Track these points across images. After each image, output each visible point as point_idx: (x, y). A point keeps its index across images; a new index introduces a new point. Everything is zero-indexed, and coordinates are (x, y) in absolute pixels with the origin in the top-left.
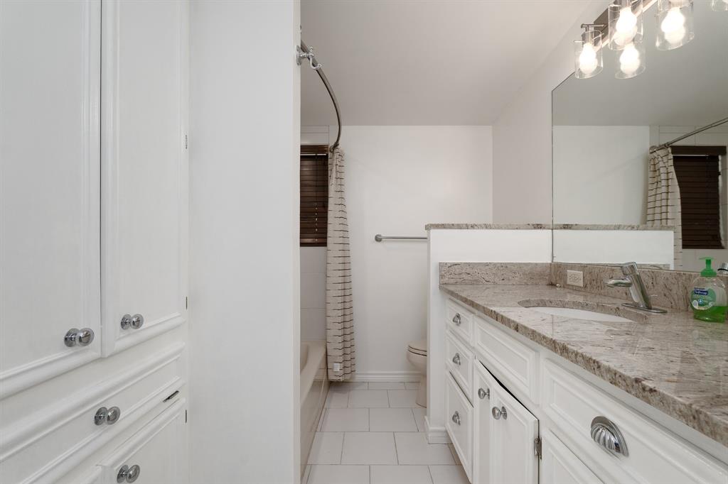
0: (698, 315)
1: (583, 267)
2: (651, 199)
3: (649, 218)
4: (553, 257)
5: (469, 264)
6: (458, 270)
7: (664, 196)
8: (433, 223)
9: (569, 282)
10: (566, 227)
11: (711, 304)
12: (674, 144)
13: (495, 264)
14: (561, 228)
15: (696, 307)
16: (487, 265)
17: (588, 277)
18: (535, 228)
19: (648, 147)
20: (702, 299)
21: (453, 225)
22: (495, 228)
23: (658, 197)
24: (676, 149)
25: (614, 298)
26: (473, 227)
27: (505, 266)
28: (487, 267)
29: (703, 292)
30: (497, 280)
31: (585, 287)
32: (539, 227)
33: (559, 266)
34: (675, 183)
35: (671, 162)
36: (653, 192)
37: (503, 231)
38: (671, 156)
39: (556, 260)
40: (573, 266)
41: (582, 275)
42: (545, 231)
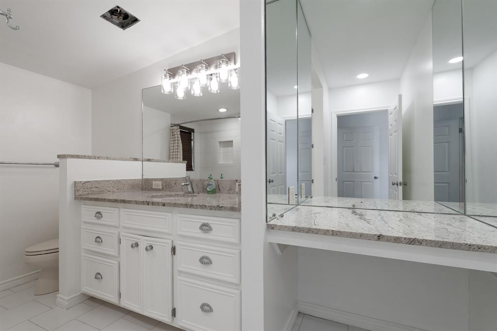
0: (208, 192)
1: (161, 180)
2: (172, 148)
3: (171, 157)
4: (143, 175)
5: (97, 181)
6: (89, 186)
7: (177, 147)
8: (69, 154)
9: (153, 187)
10: (149, 160)
11: (212, 189)
12: (181, 125)
13: (113, 181)
14: (146, 161)
15: (208, 190)
16: (108, 181)
17: (164, 184)
18: (134, 160)
19: (170, 123)
20: (210, 187)
21: (85, 156)
22: (113, 159)
23: (175, 148)
24: (181, 127)
25: (177, 191)
26: (98, 158)
27: (119, 181)
28: (108, 183)
29: (210, 185)
30: (114, 190)
31: (163, 189)
32: (136, 159)
33: (147, 180)
34: (180, 142)
35: (179, 133)
36: (172, 145)
37: (117, 161)
38: (179, 130)
39: (144, 177)
40: (156, 180)
41: (161, 184)
42: (139, 162)
